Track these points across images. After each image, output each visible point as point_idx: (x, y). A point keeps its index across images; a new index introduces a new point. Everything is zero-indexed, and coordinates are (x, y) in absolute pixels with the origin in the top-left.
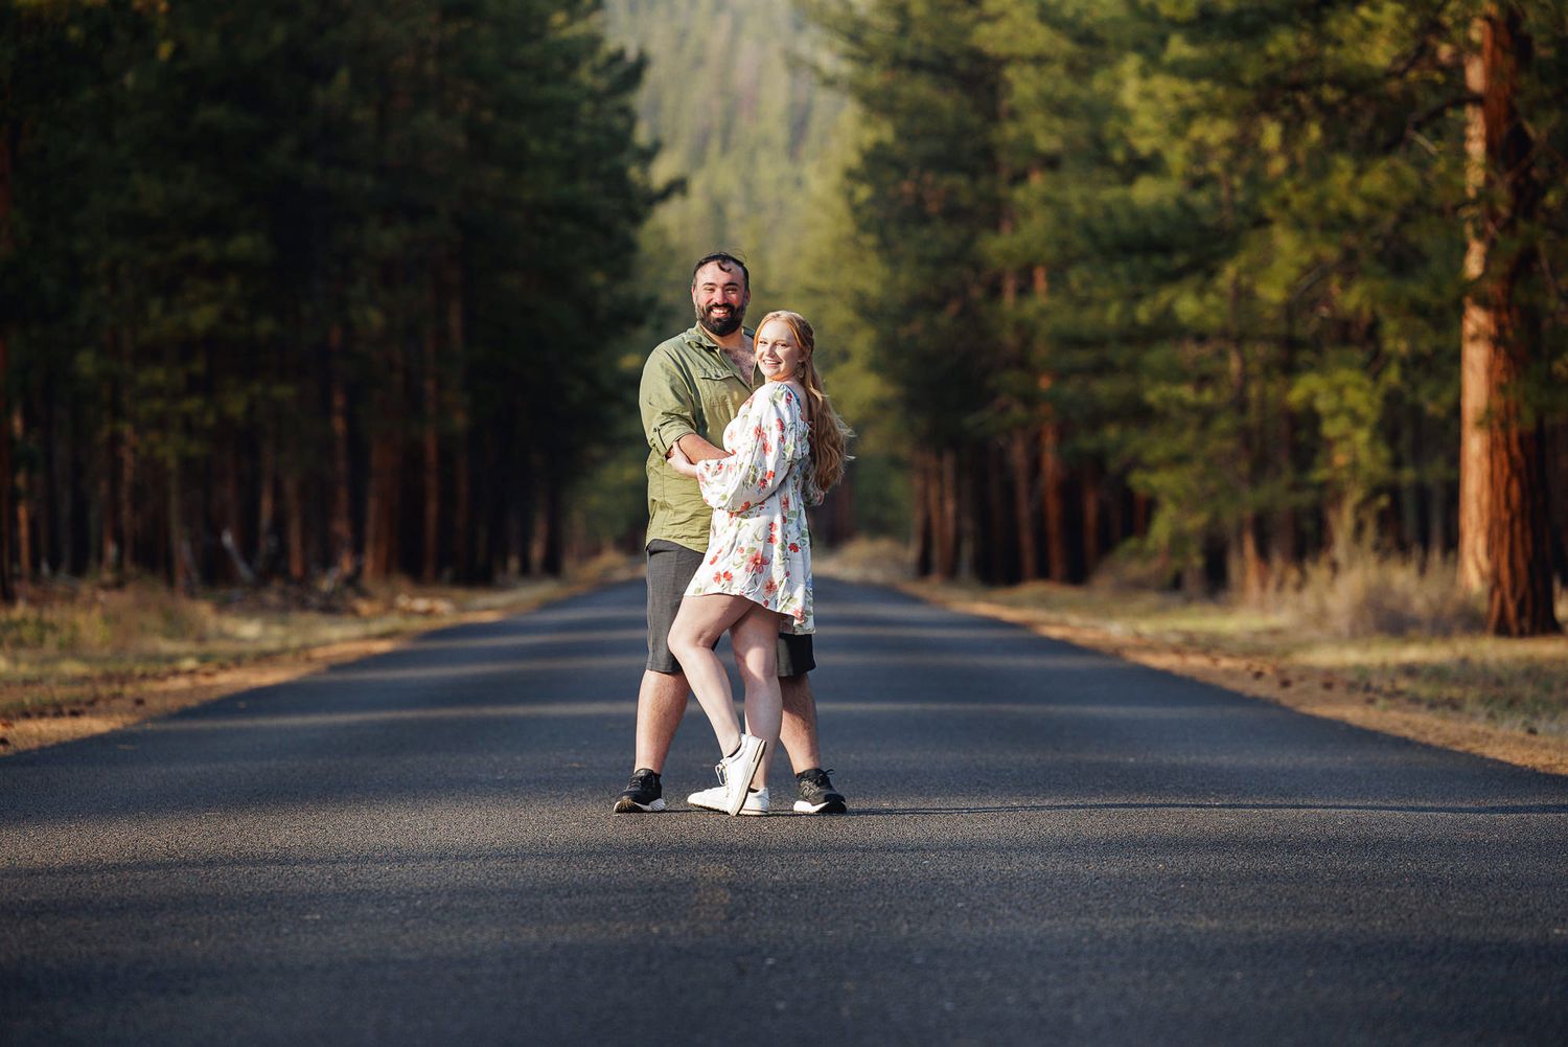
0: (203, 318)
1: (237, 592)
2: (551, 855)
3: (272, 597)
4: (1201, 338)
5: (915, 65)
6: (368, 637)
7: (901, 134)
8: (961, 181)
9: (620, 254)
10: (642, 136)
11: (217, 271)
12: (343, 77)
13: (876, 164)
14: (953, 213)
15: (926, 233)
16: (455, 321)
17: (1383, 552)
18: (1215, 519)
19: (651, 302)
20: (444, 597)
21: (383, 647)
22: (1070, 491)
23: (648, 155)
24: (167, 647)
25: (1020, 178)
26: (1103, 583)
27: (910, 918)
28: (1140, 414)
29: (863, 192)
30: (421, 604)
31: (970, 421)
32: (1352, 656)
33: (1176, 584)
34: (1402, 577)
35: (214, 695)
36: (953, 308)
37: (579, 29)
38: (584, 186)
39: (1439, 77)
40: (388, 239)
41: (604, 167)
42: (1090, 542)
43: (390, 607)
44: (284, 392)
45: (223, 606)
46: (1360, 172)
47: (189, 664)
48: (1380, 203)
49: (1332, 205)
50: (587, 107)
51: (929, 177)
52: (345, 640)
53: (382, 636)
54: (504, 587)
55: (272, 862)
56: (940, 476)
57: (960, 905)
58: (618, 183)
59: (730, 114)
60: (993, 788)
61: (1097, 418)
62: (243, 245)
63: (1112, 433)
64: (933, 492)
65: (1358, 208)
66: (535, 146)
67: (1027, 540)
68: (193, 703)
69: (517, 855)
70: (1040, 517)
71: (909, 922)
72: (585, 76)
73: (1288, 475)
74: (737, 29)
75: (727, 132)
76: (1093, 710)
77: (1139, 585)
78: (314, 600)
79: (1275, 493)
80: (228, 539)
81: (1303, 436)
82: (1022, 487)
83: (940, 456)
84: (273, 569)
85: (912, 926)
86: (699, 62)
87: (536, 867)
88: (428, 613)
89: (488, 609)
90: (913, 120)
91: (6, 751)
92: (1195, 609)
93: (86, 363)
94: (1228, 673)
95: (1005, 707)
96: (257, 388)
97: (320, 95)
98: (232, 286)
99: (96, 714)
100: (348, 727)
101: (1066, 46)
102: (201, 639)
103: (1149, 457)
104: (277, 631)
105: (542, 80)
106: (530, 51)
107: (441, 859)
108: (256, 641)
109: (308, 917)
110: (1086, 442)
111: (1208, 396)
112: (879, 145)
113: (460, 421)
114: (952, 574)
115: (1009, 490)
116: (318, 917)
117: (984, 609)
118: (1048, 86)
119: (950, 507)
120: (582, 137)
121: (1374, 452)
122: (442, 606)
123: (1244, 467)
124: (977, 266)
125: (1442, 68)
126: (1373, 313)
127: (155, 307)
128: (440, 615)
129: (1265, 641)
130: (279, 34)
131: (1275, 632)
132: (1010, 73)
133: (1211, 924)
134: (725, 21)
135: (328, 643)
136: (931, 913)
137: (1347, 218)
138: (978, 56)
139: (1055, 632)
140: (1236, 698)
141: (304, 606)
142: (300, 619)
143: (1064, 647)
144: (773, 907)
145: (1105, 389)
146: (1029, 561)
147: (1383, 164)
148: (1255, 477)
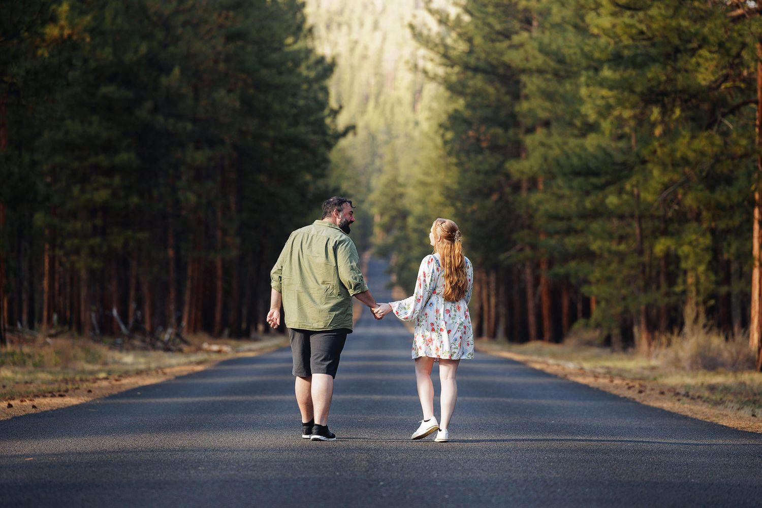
0: (102, 195)
1: (119, 341)
2: (294, 450)
3: (137, 342)
4: (621, 217)
5: (476, 70)
6: (191, 363)
7: (468, 106)
8: (499, 131)
9: (320, 166)
10: (333, 104)
11: (109, 172)
12: (177, 71)
13: (455, 121)
14: (495, 148)
15: (480, 158)
16: (232, 200)
17: (708, 328)
18: (626, 310)
19: (336, 190)
20: (226, 344)
21: (200, 368)
22: (555, 294)
23: (335, 113)
24: (89, 367)
25: (531, 130)
26: (570, 342)
27: (439, 472)
28: (589, 256)
29: (449, 135)
30: (215, 348)
31: (502, 257)
32: (689, 380)
33: (607, 342)
34: (717, 341)
35: (123, 389)
36: (495, 197)
37: (300, 45)
38: (302, 128)
39: (743, 85)
40: (199, 157)
41: (312, 118)
42: (565, 320)
43: (199, 349)
44: (142, 236)
45: (113, 346)
46: (693, 137)
47: (102, 375)
48: (702, 153)
49: (678, 154)
50: (305, 86)
51: (483, 128)
52: (179, 365)
53: (199, 363)
54: (256, 340)
55: (178, 451)
56: (488, 284)
57: (459, 468)
58: (320, 127)
59: (381, 86)
60: (485, 431)
61: (567, 257)
62: (124, 157)
63: (573, 264)
64: (485, 293)
65: (691, 155)
66: (277, 107)
67: (532, 319)
68: (115, 392)
69: (280, 450)
70: (539, 307)
71: (438, 473)
72: (303, 70)
73: (664, 288)
74: (384, 39)
75: (378, 95)
76: (543, 402)
77: (589, 344)
78: (159, 344)
79: (658, 297)
80: (115, 312)
81: (672, 268)
82: (530, 291)
83: (488, 274)
84: (137, 328)
85: (439, 475)
86: (364, 57)
87: (288, 454)
88: (219, 352)
89: (250, 350)
90: (475, 99)
91: (36, 411)
92: (615, 356)
93: (39, 218)
94: (617, 387)
95: (502, 400)
96: (129, 233)
97: (164, 80)
98: (117, 180)
99: (71, 396)
100: (193, 404)
101: (553, 64)
102: (105, 364)
103: (592, 278)
104: (142, 360)
105: (280, 73)
106: (275, 56)
107: (248, 451)
108: (132, 364)
109: (200, 468)
110: (559, 270)
111: (623, 247)
112: (456, 111)
113: (234, 253)
114: (493, 336)
115: (523, 293)
116: (204, 468)
117: (506, 354)
118: (543, 85)
119: (493, 301)
120: (301, 102)
121: (707, 276)
122: (226, 348)
123: (641, 283)
124: (508, 176)
125: (744, 80)
126: (698, 208)
127: (76, 190)
128: (226, 353)
129: (647, 373)
130: (143, 49)
131: (653, 368)
132: (524, 78)
133: (557, 476)
134: (378, 35)
135: (171, 366)
136: (447, 471)
137: (685, 160)
138: (507, 66)
139: (538, 366)
140: (615, 398)
141: (154, 348)
142: (153, 354)
143: (541, 373)
144: (385, 468)
145: (571, 242)
146: (533, 330)
147: (706, 134)
148: (646, 288)
